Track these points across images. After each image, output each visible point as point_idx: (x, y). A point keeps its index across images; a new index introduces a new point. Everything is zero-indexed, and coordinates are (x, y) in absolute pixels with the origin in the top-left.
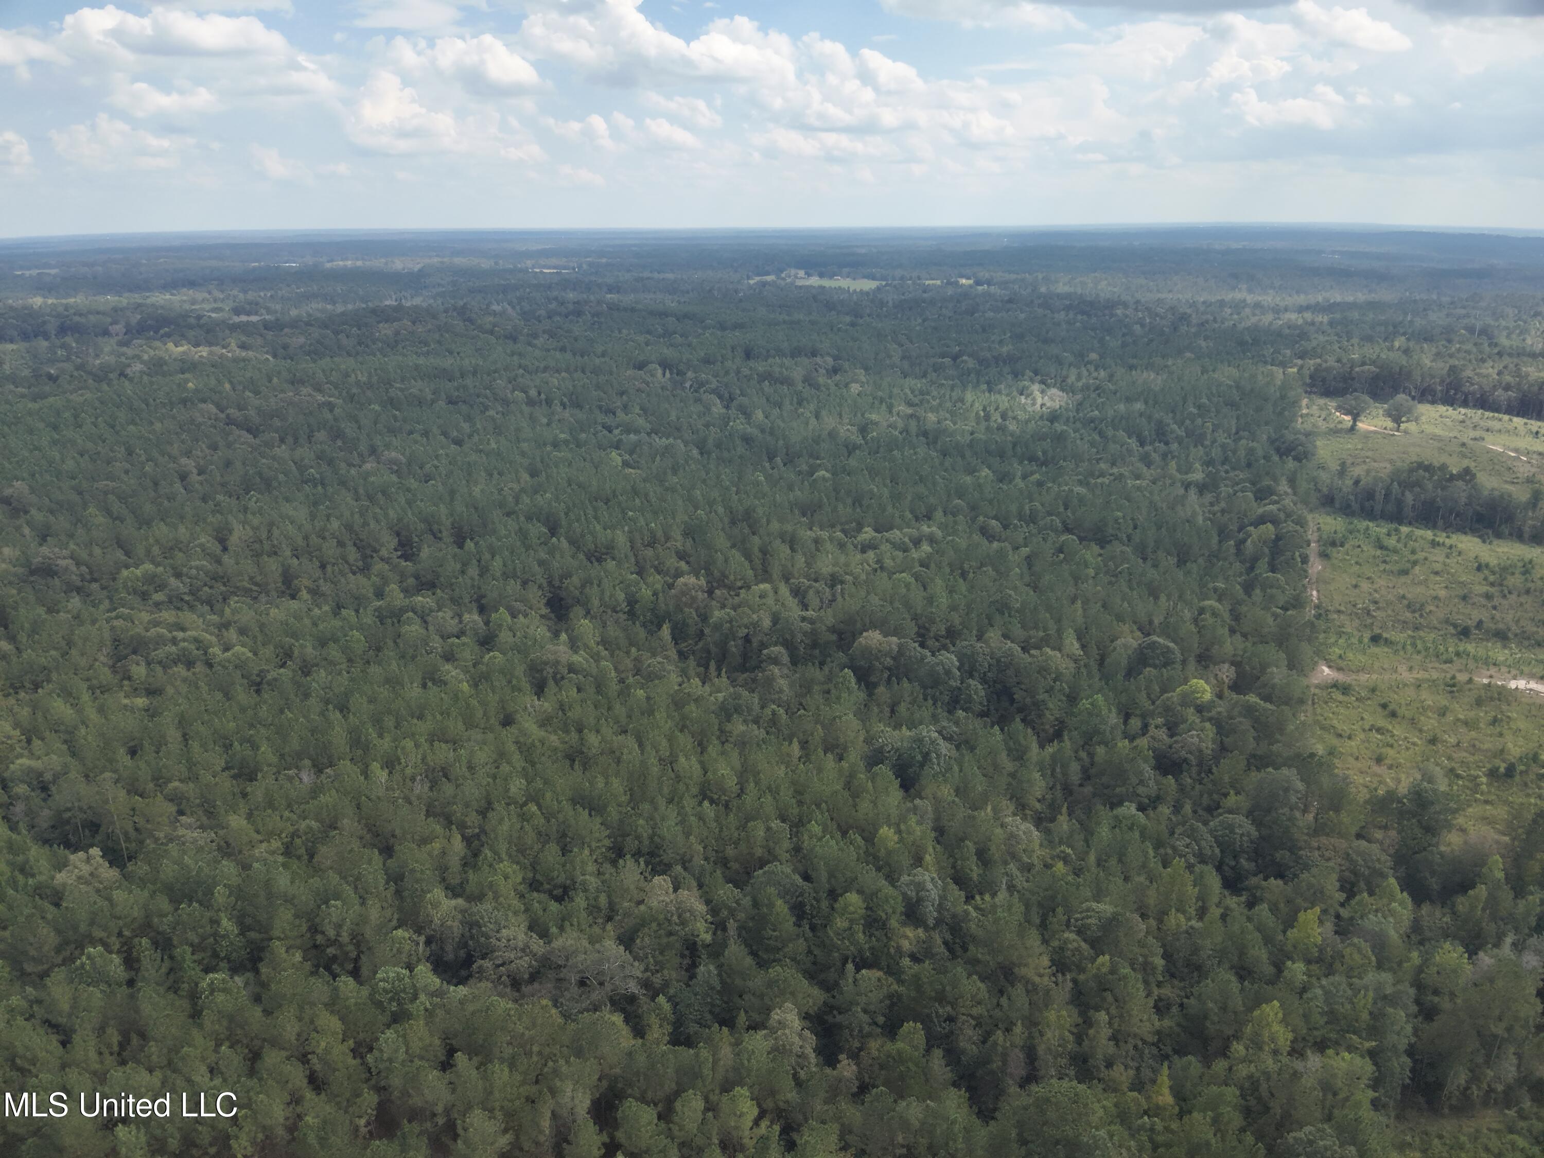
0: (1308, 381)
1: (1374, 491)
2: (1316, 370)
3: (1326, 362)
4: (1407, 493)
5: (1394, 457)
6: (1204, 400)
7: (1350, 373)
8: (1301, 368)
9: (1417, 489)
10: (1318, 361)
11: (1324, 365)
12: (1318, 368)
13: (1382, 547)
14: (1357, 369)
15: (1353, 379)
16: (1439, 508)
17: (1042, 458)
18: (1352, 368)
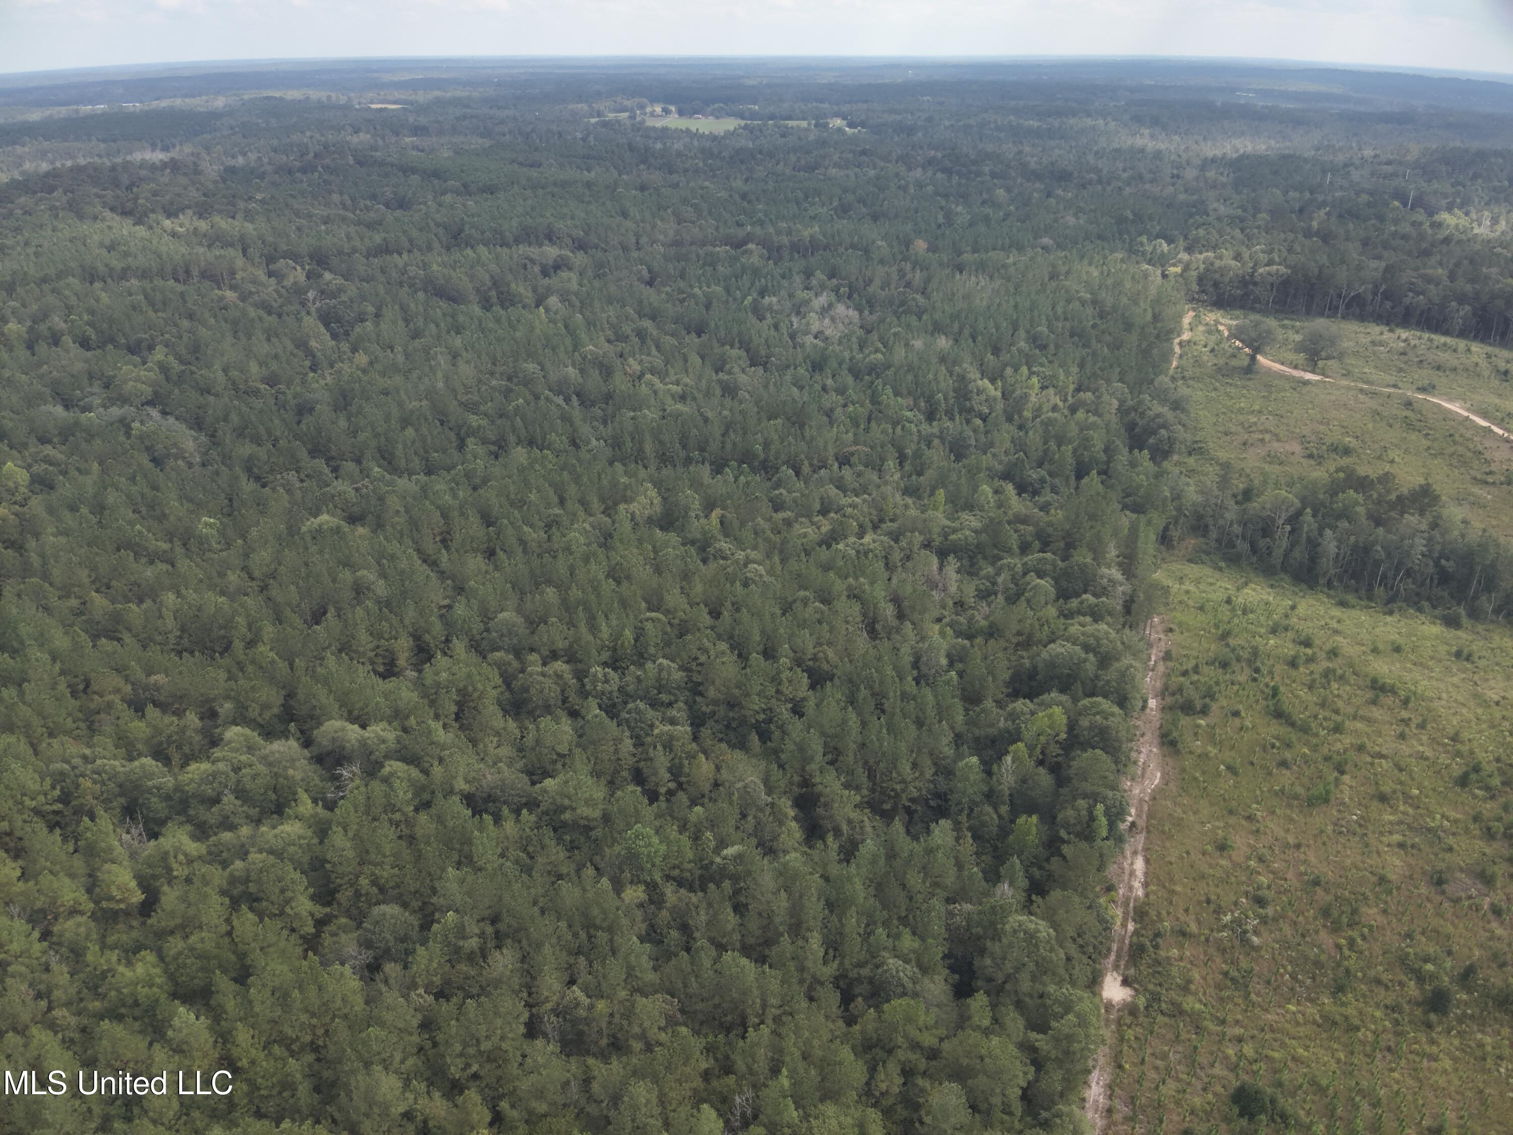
0: (1195, 287)
1: (1273, 520)
2: (1207, 270)
3: (1220, 258)
4: (1328, 533)
5: (1306, 431)
6: (1043, 329)
7: (1252, 275)
8: (1186, 268)
9: (1344, 524)
10: (1210, 254)
11: (1218, 263)
12: (1209, 264)
13: (1279, 714)
14: (1261, 270)
15: (1255, 284)
16: (1377, 564)
17: (762, 456)
18: (1254, 268)
